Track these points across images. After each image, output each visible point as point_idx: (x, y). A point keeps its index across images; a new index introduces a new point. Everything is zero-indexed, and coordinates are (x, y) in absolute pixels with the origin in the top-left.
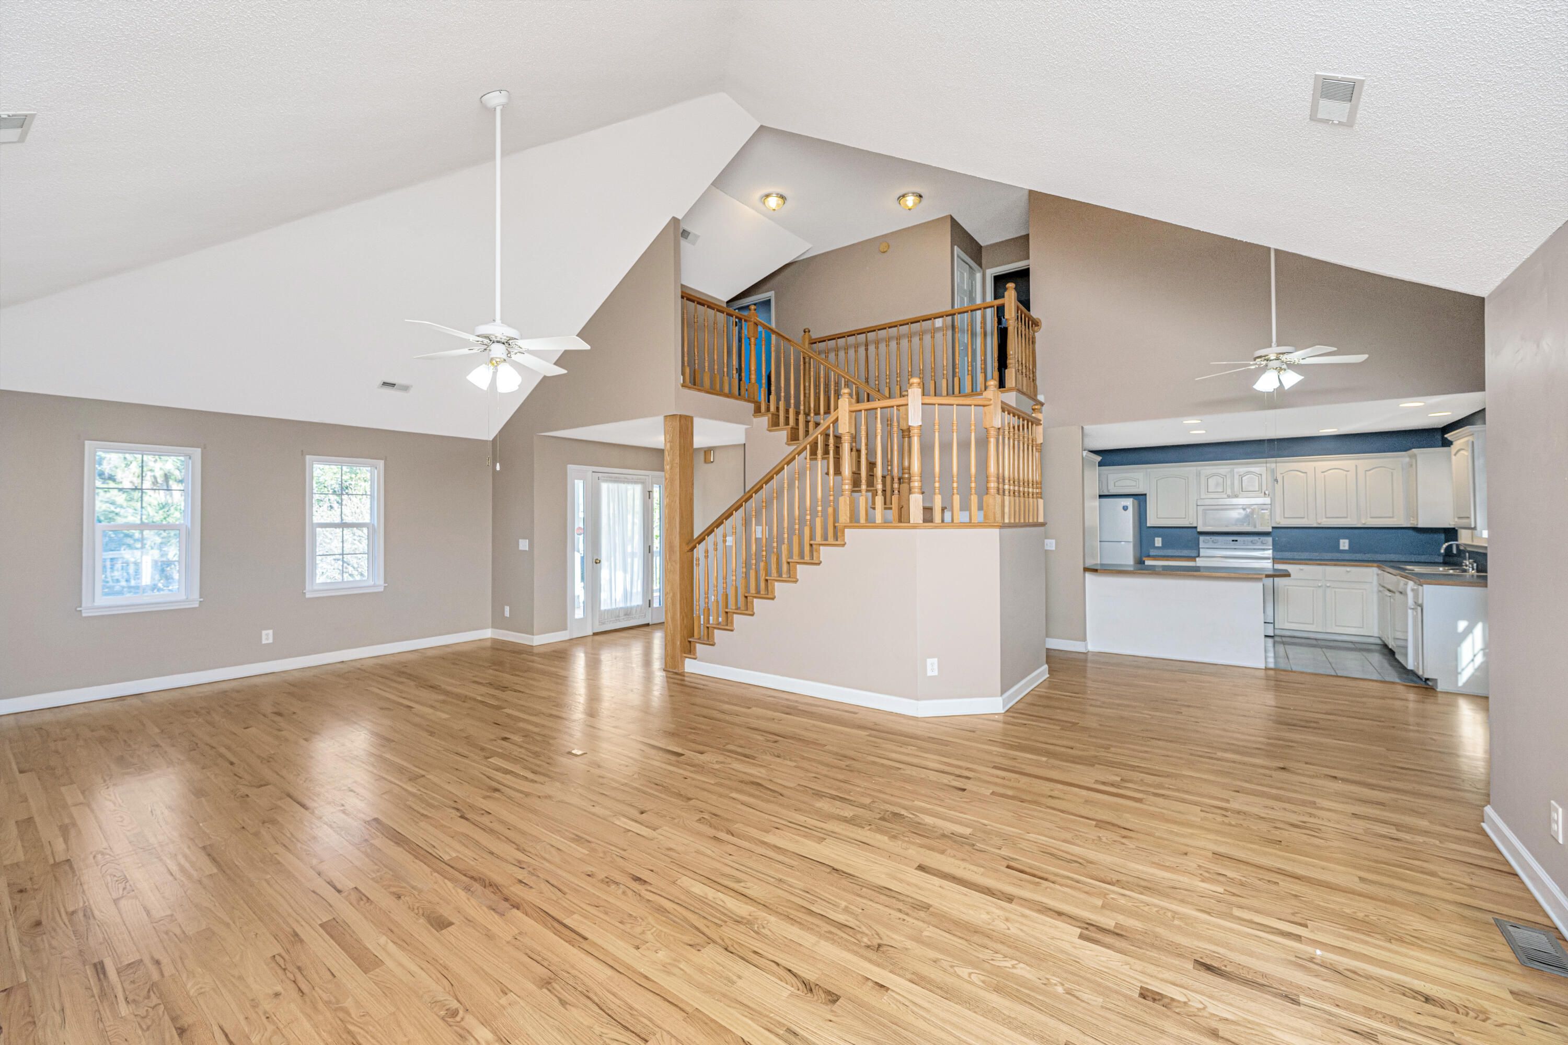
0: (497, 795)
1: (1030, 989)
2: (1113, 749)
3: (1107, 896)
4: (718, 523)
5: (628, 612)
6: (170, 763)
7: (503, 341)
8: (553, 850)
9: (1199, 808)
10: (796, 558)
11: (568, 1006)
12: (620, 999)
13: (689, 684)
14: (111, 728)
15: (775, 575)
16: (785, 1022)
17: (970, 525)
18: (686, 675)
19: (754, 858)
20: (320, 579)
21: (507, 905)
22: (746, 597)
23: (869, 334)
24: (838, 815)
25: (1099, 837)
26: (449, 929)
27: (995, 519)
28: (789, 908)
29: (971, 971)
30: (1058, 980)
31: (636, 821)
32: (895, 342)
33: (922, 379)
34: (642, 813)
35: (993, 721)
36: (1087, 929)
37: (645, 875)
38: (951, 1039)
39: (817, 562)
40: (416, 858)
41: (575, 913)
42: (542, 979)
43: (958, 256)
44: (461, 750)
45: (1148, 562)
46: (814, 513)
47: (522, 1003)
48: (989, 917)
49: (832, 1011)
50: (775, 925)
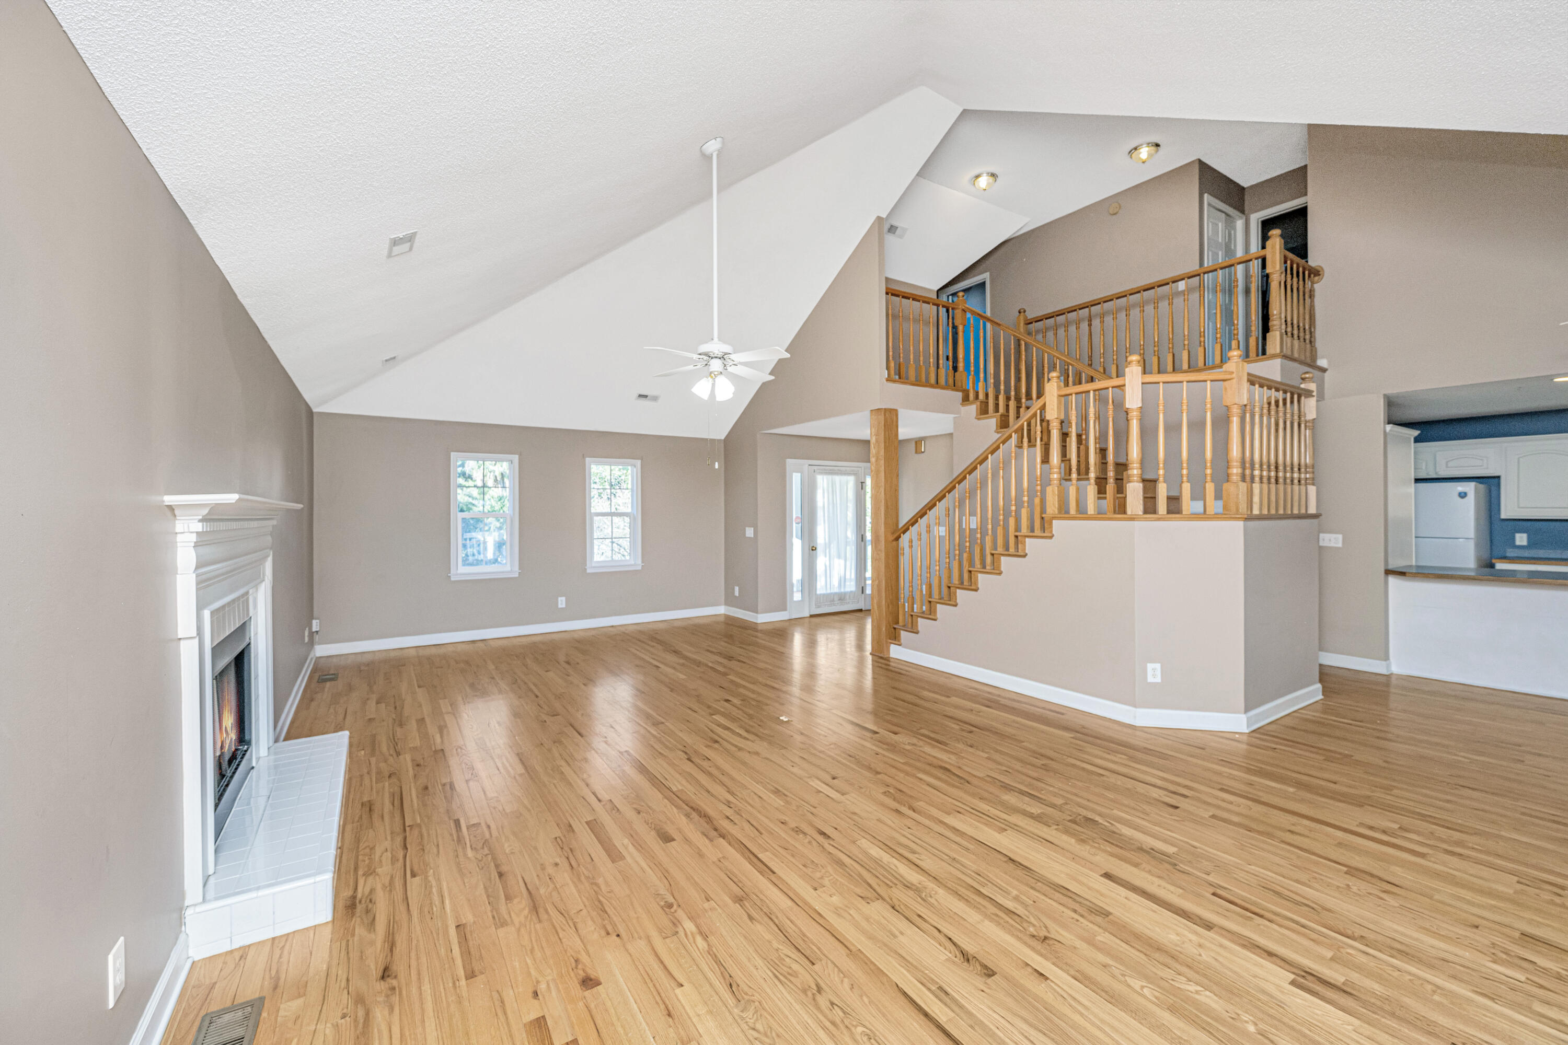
0: (716, 746)
1: (1212, 1018)
2: (1395, 792)
3: (1342, 950)
4: (922, 514)
5: (842, 597)
6: (500, 692)
7: (719, 356)
8: (755, 797)
9: (1516, 879)
10: (1000, 550)
11: (754, 921)
12: (796, 926)
13: (893, 669)
14: (467, 663)
15: (979, 566)
16: (938, 981)
17: (1204, 516)
18: (891, 660)
19: (931, 834)
20: (597, 558)
21: (715, 833)
22: (949, 587)
23: (1093, 308)
24: (1025, 810)
25: (1348, 885)
26: (672, 843)
27: (1237, 510)
28: (958, 885)
29: (1145, 984)
30: (1251, 1018)
31: (827, 785)
32: (1124, 313)
33: (1143, 355)
34: (834, 778)
35: (1232, 740)
36: (1303, 977)
37: (829, 831)
38: (1107, 1040)
39: (1022, 554)
40: (653, 785)
41: (767, 851)
42: (737, 896)
43: (1209, 205)
44: (692, 706)
45: (1500, 566)
46: (1019, 505)
47: (720, 910)
48: (1178, 938)
49: (986, 983)
50: (942, 896)
